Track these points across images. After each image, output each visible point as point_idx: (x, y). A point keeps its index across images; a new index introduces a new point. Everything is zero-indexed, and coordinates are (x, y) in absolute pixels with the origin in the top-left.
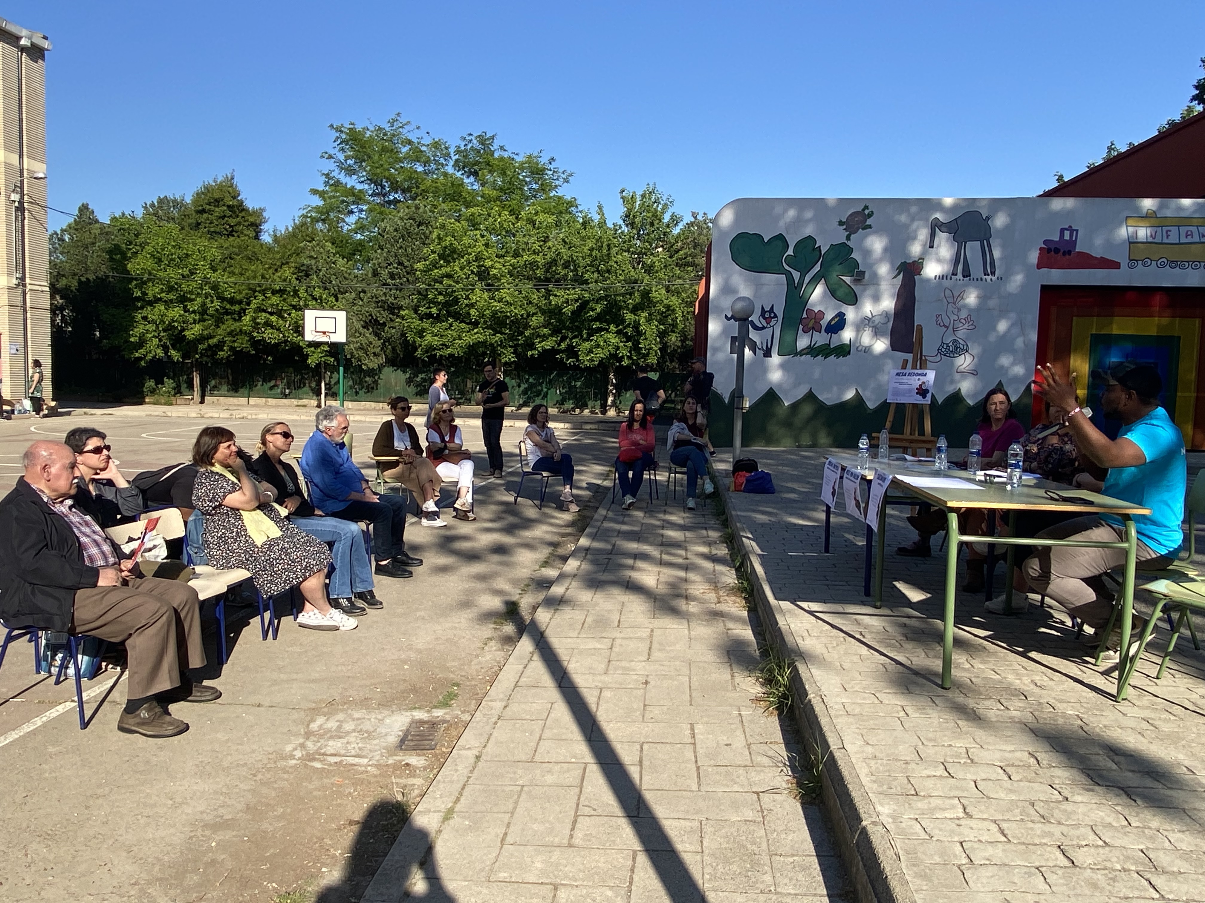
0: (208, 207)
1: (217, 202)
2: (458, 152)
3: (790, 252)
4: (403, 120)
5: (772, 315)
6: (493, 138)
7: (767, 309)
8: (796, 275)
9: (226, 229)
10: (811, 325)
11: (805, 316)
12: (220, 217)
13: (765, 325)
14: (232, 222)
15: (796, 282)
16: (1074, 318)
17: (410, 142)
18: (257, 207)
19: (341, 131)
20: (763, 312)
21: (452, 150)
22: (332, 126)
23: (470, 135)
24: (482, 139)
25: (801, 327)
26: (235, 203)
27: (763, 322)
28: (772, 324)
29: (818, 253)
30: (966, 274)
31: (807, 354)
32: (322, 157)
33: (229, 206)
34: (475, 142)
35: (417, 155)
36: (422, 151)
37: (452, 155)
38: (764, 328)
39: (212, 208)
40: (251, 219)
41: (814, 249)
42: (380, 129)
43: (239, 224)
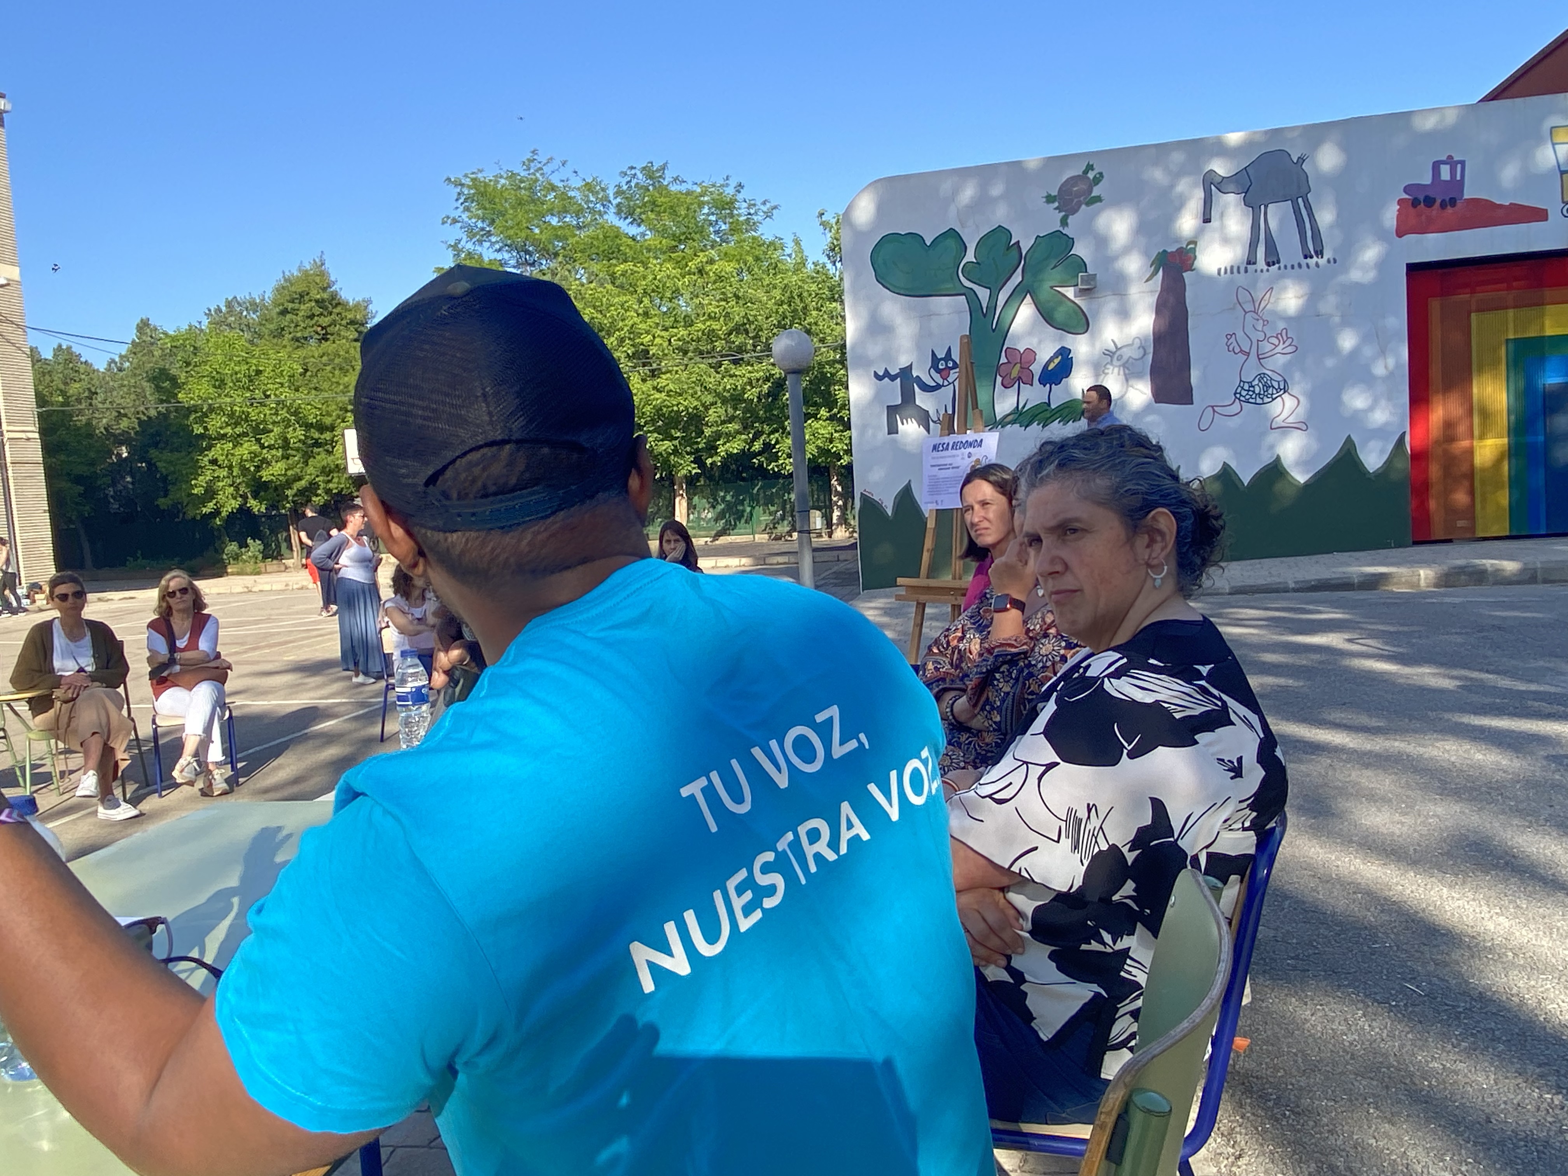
0: (290, 306)
1: (302, 297)
2: (619, 193)
3: (970, 257)
4: (542, 158)
5: (950, 364)
6: (663, 168)
7: (941, 355)
8: (983, 294)
9: (317, 333)
10: (1015, 373)
11: (1003, 360)
12: (308, 317)
13: (940, 382)
14: (325, 321)
15: (984, 306)
16: (1473, 315)
17: (553, 188)
18: (359, 298)
19: (462, 185)
20: (935, 360)
21: (611, 192)
22: (449, 179)
23: (632, 168)
24: (648, 171)
25: (999, 379)
26: (325, 296)
27: (937, 377)
28: (950, 379)
29: (1014, 253)
30: (1273, 259)
31: (1013, 422)
32: (444, 223)
33: (317, 301)
34: (640, 176)
35: (566, 205)
36: (570, 198)
37: (611, 199)
38: (938, 387)
39: (296, 306)
40: (350, 316)
41: (1009, 248)
42: (514, 175)
43: (333, 323)
